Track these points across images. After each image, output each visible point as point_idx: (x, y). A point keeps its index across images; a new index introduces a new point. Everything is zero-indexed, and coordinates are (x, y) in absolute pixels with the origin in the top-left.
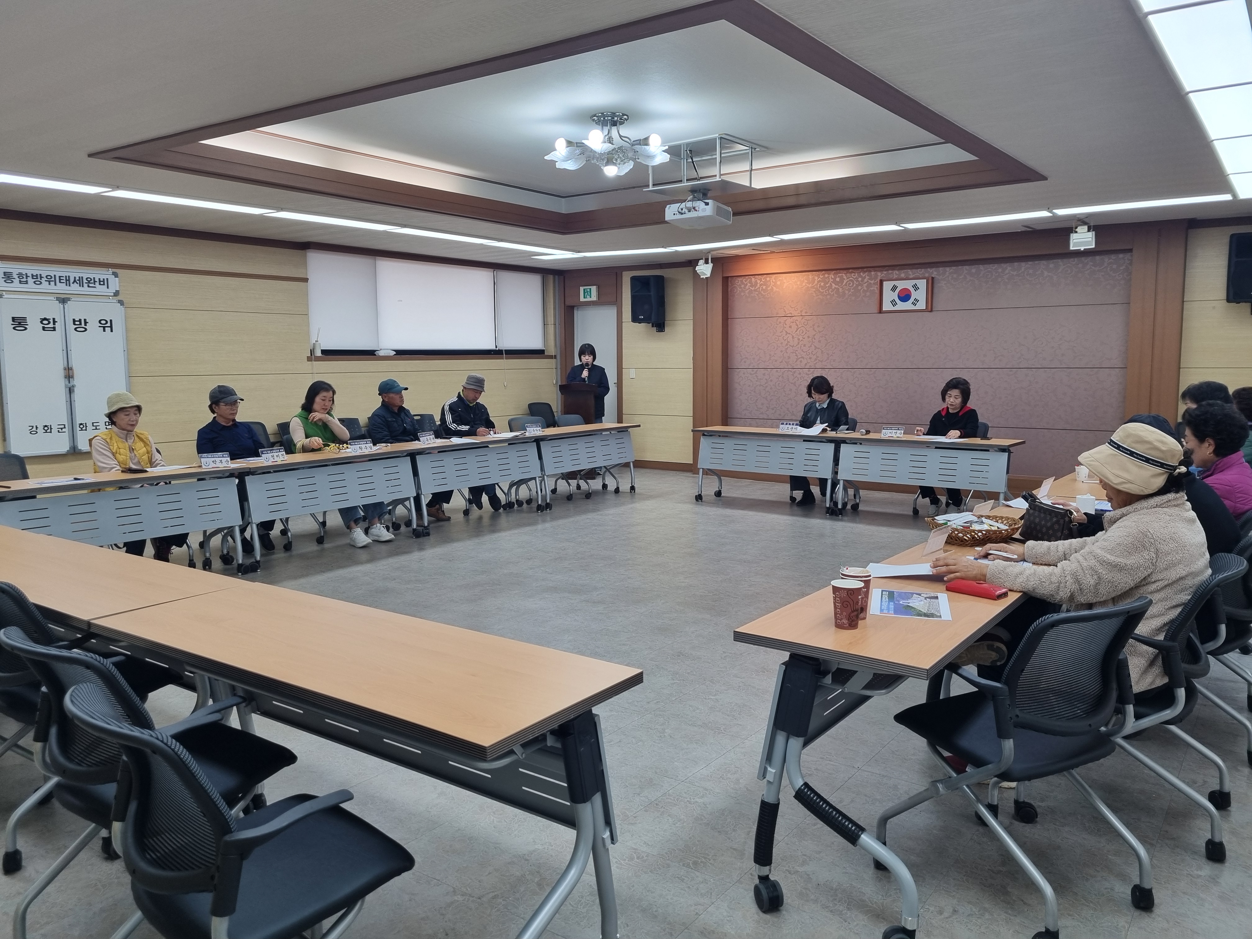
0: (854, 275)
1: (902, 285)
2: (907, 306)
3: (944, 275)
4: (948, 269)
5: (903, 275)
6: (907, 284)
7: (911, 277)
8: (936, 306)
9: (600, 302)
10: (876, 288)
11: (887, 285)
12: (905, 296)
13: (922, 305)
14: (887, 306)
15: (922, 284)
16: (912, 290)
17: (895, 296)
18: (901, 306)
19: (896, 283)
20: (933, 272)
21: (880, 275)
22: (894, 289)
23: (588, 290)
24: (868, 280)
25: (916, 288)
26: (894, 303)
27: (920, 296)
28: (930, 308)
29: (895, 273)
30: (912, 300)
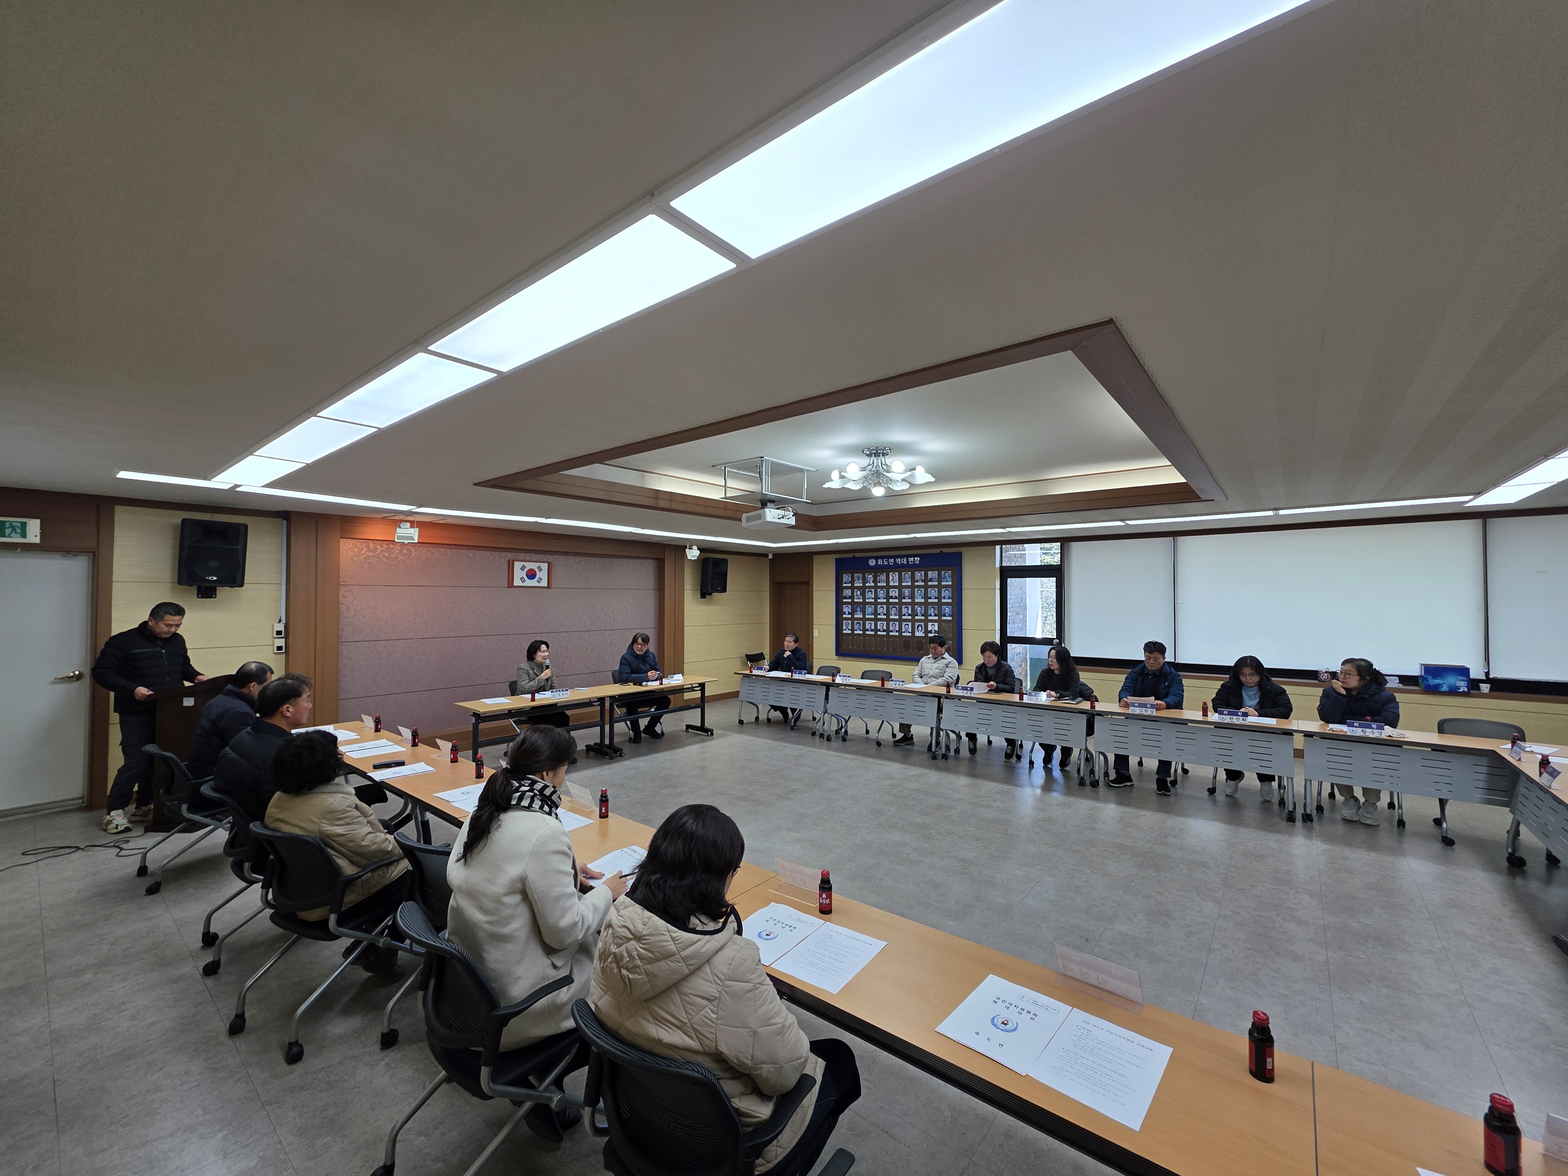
0: (486, 553)
1: (530, 566)
2: (533, 583)
3: (559, 561)
4: (560, 557)
5: (528, 558)
6: (534, 566)
7: (534, 560)
8: (553, 585)
9: (45, 547)
10: (505, 566)
11: (518, 565)
12: (531, 575)
13: (544, 583)
14: (517, 582)
15: (545, 566)
16: (537, 570)
17: (524, 574)
18: (529, 583)
19: (525, 564)
20: (550, 558)
21: (510, 556)
22: (523, 568)
23: (19, 525)
24: (501, 558)
25: (540, 569)
26: (523, 580)
27: (543, 575)
28: (549, 587)
29: (522, 556)
30: (537, 578)
